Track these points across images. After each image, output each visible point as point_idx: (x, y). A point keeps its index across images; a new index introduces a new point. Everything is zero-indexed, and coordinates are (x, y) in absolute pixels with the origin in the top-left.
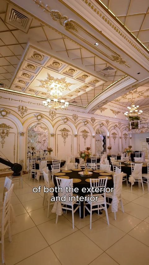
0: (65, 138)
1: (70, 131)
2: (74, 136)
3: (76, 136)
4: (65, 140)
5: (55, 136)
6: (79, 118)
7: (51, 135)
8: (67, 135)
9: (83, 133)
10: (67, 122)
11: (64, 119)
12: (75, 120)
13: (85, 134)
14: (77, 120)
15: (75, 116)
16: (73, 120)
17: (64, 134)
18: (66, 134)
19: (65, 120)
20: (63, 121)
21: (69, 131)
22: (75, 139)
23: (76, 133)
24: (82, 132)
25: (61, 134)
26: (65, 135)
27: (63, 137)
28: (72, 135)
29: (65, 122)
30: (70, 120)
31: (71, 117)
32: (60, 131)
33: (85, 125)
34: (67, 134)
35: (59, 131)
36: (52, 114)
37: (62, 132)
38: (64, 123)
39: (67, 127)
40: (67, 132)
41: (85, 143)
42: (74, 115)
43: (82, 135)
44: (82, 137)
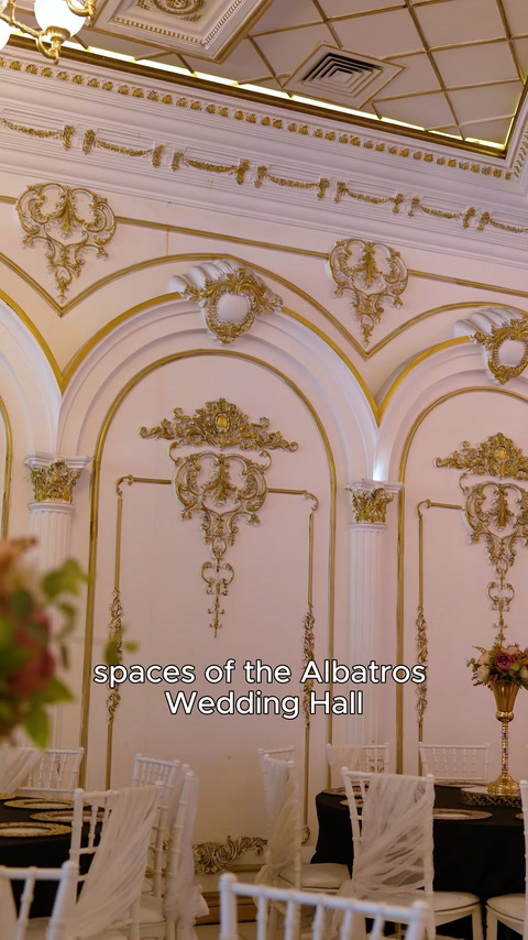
0: (219, 534)
1: (291, 447)
2: (347, 510)
3: (372, 504)
4: (219, 554)
5: (82, 498)
6: (420, 295)
7: (38, 478)
8: (255, 496)
9: (474, 480)
10: (258, 330)
11: (214, 291)
12: (369, 309)
13: (502, 491)
14: (393, 317)
15: (368, 258)
16: (342, 308)
17: (208, 472)
18: (237, 480)
19: (232, 305)
20: (200, 319)
21: (274, 442)
22: (363, 543)
23: (378, 475)
24: (454, 463)
25: (170, 472)
26: (222, 487)
27: (197, 520)
28: (323, 490)
29: (229, 332)
30: (291, 300)
31: (317, 276)
32: (163, 432)
33: (504, 374)
34: (252, 482)
35: (144, 433)
36: (56, 232)
37: (186, 451)
38: (211, 341)
39: (256, 396)
40: (254, 456)
41: (500, 604)
42: (358, 251)
43: (460, 500)
44: (459, 524)
